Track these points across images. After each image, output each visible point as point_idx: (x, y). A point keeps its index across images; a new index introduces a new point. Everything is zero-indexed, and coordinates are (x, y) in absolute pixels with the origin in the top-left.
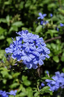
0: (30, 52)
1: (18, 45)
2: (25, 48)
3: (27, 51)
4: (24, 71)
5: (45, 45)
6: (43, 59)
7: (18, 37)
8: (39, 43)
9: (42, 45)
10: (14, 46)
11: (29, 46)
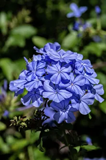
0: (62, 85)
1: (37, 70)
2: (51, 75)
3: (54, 83)
4: (46, 131)
5: (95, 75)
6: (89, 102)
7: (36, 57)
8: (81, 69)
9: (88, 74)
10: (28, 73)
11: (60, 72)
